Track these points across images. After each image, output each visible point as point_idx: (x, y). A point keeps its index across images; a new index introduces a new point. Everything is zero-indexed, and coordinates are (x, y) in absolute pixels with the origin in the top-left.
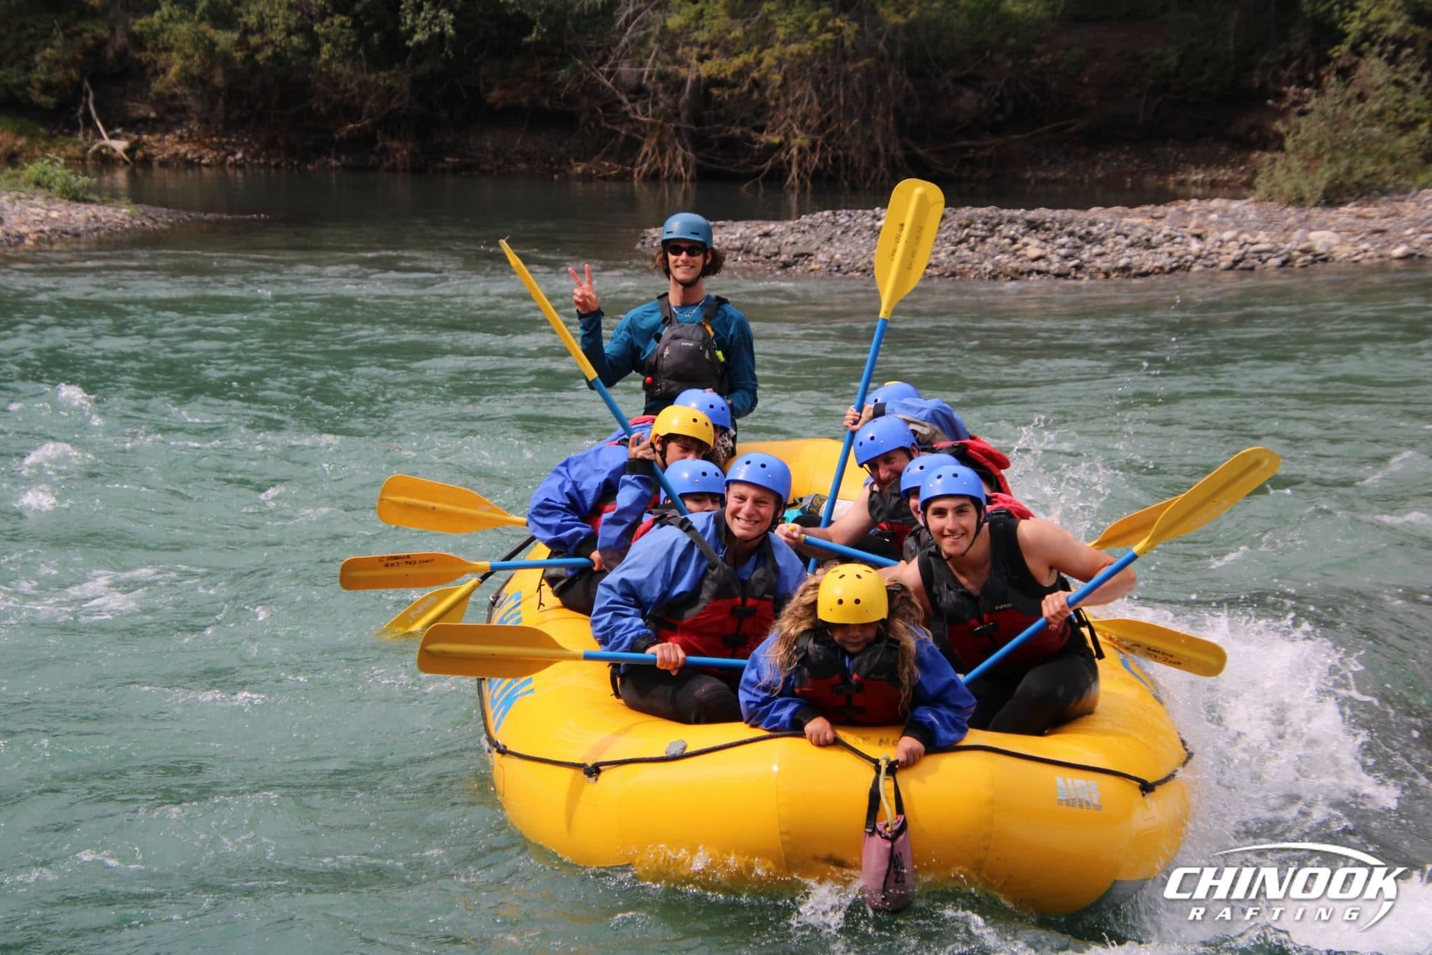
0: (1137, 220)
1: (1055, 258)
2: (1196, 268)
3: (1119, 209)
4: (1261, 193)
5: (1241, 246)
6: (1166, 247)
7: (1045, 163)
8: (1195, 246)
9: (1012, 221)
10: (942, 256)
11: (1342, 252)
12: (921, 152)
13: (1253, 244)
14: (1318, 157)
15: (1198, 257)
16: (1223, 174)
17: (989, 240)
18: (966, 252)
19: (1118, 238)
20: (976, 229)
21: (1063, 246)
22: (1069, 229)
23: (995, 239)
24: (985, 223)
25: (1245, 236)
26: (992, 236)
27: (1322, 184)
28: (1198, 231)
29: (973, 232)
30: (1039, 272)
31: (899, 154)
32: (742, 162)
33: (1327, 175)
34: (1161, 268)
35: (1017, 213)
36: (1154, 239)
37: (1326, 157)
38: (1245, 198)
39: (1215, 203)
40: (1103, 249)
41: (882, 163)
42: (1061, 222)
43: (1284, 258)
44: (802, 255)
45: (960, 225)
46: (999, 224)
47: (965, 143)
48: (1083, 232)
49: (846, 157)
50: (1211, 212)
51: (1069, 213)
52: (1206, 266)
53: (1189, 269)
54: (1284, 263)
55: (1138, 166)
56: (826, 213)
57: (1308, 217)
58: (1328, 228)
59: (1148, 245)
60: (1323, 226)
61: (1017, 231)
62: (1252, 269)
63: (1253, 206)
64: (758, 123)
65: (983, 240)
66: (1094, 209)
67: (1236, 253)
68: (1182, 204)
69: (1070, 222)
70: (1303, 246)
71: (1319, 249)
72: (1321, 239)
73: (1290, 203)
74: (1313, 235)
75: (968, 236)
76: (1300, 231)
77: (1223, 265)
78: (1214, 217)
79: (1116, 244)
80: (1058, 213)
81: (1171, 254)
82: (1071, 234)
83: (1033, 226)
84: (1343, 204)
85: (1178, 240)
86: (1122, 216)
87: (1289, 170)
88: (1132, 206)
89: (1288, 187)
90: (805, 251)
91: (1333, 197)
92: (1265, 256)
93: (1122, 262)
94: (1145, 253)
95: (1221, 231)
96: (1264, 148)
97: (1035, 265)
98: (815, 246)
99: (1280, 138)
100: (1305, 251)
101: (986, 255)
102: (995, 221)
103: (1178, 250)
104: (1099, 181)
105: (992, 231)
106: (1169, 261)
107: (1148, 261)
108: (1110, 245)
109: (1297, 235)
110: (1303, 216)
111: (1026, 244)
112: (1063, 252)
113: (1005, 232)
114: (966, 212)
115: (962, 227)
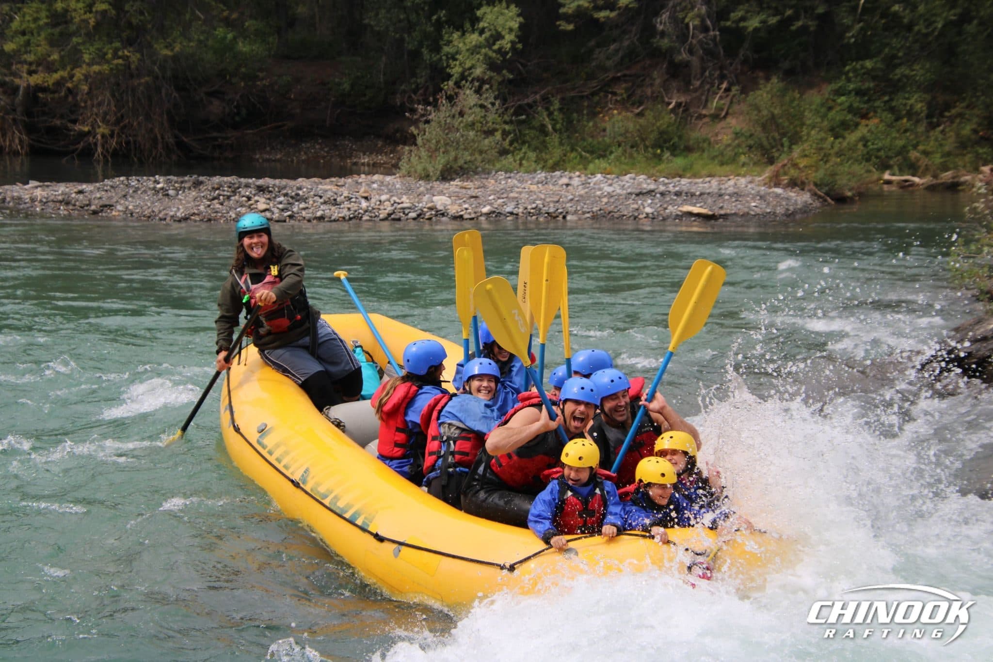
0: (328, 187)
1: (276, 210)
2: (365, 218)
3: (316, 180)
4: (404, 171)
5: (392, 205)
6: (346, 204)
7: (268, 149)
8: (364, 204)
9: (247, 186)
10: (202, 208)
11: (453, 210)
12: (185, 140)
13: (399, 204)
14: (437, 150)
15: (366, 211)
16: (381, 159)
17: (233, 198)
18: (218, 206)
19: (317, 198)
20: (224, 191)
21: (281, 203)
22: (284, 191)
23: (237, 197)
24: (230, 187)
25: (395, 198)
26: (235, 195)
27: (440, 167)
28: (365, 195)
29: (222, 193)
31: (171, 140)
32: (62, 143)
33: (443, 161)
34: (344, 218)
35: (250, 181)
36: (338, 199)
37: (441, 150)
38: (394, 174)
39: (376, 177)
40: (307, 205)
41: (160, 146)
42: (279, 187)
43: (419, 212)
44: (106, 206)
45: (213, 188)
46: (239, 188)
47: (215, 134)
48: (293, 194)
49: (135, 142)
50: (373, 183)
51: (284, 182)
52: (371, 217)
53: (360, 219)
54: (419, 215)
55: (327, 152)
56: (122, 178)
57: (432, 187)
58: (444, 194)
59: (335, 203)
60: (441, 193)
61: (251, 192)
62: (399, 220)
63: (398, 180)
64: (73, 117)
65: (229, 198)
66: (300, 179)
67: (390, 209)
68: (356, 177)
69: (285, 187)
70: (430, 205)
71: (440, 207)
72: (441, 201)
73: (421, 178)
74: (435, 198)
75: (219, 195)
76: (427, 196)
77: (382, 216)
78: (375, 186)
79: (314, 202)
80: (277, 182)
81: (349, 209)
82: (286, 195)
83: (261, 189)
84: (453, 179)
85: (353, 200)
86: (317, 184)
87: (420, 157)
88: (324, 178)
89: (419, 168)
90: (107, 203)
91: (446, 175)
92: (407, 211)
93: (319, 214)
94: (333, 208)
95: (380, 195)
96: (405, 144)
98: (115, 200)
99: (414, 137)
100: (431, 209)
101: (231, 208)
102: (237, 186)
103: (353, 206)
104: (303, 161)
105: (234, 192)
106: (348, 213)
107: (336, 213)
108: (311, 202)
109: (426, 198)
110: (429, 187)
111: (257, 201)
112: (281, 206)
113: (243, 193)
114: (217, 179)
115: (214, 189)
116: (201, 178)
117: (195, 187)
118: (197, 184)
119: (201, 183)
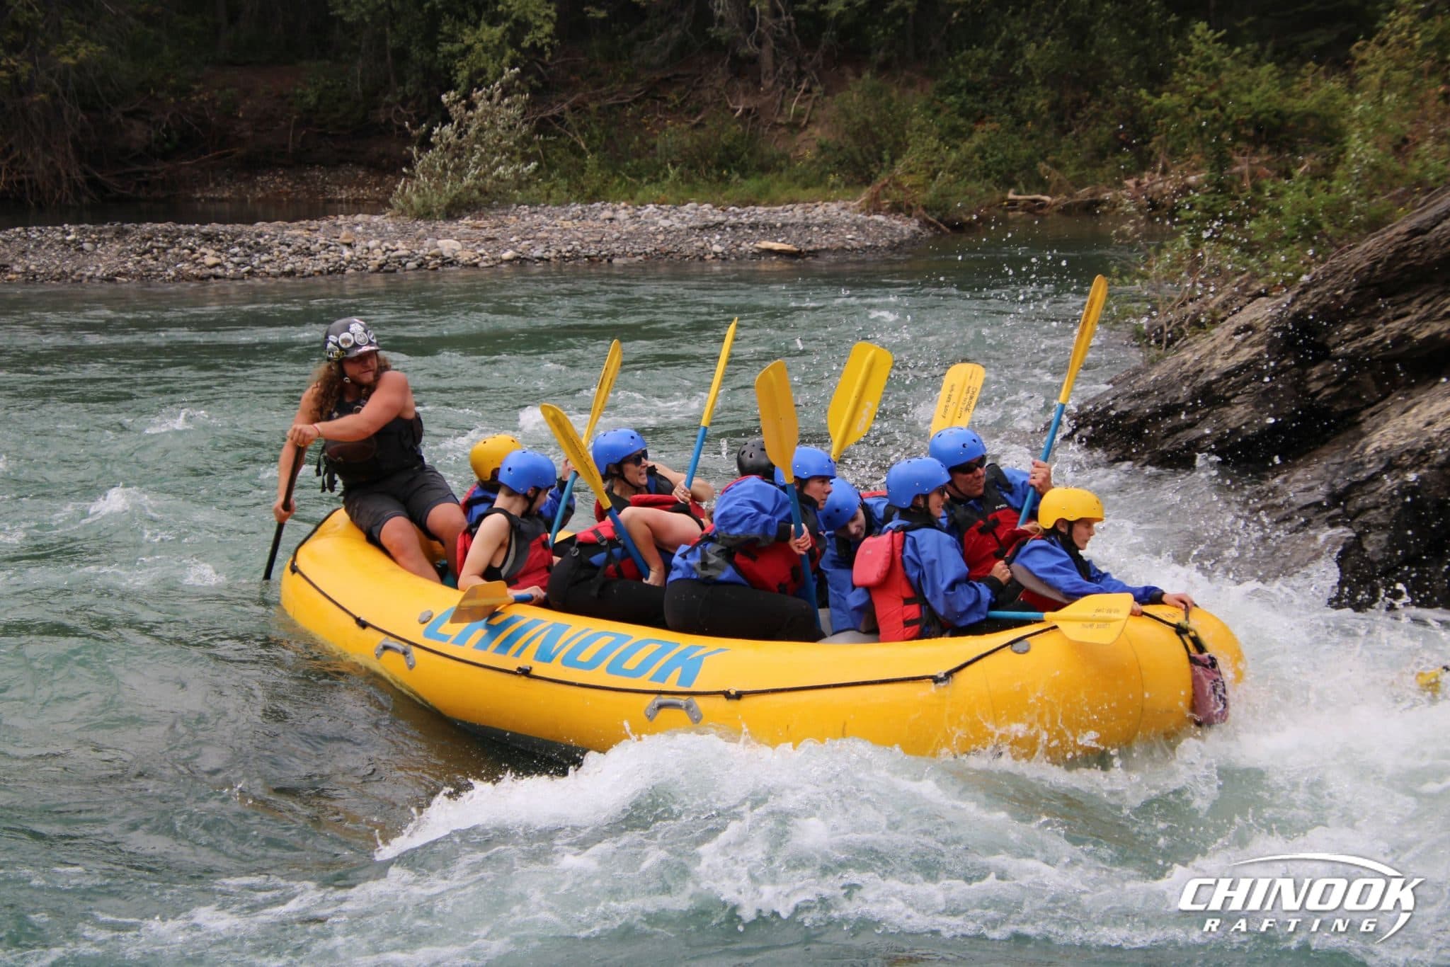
0: (297, 232)
1: (230, 265)
2: (349, 271)
3: (280, 223)
4: (396, 209)
5: (384, 253)
6: (324, 254)
7: (212, 185)
8: (347, 253)
9: (190, 234)
10: (130, 265)
11: (465, 256)
12: (99, 176)
13: (393, 251)
15: (350, 262)
16: (364, 193)
17: (171, 251)
18: (151, 262)
19: (283, 248)
20: (158, 241)
21: (235, 255)
22: (240, 240)
23: (176, 250)
24: (165, 236)
25: (387, 244)
26: (173, 247)
27: (446, 201)
28: (348, 241)
29: (155, 244)
30: (216, 277)
31: (80, 178)
33: (450, 192)
34: (321, 272)
35: (193, 227)
36: (312, 248)
38: (384, 213)
39: (359, 218)
40: (270, 257)
41: (65, 185)
42: (232, 234)
43: (419, 261)
45: (143, 238)
46: (178, 237)
47: (139, 168)
48: (252, 243)
49: (30, 181)
50: (357, 225)
51: (238, 227)
52: (357, 269)
53: (343, 272)
54: (420, 266)
55: (292, 187)
56: (18, 229)
57: (434, 228)
58: (451, 237)
59: (309, 253)
60: (448, 235)
61: (194, 243)
62: (394, 271)
63: (390, 220)
65: (165, 250)
66: (259, 224)
67: (381, 258)
68: (332, 219)
70: (433, 251)
71: (447, 254)
72: (448, 246)
73: (420, 217)
74: (440, 243)
75: (152, 247)
76: (429, 240)
77: (371, 268)
78: (359, 229)
79: (280, 252)
80: (229, 227)
81: (327, 260)
82: (241, 245)
83: (208, 238)
84: (461, 217)
85: (332, 248)
86: (283, 229)
88: (291, 221)
89: (417, 203)
91: (453, 212)
92: (403, 261)
93: (288, 268)
94: (306, 260)
95: (367, 241)
97: (213, 271)
98: (10, 258)
100: (435, 256)
102: (175, 234)
103: (333, 257)
104: (260, 200)
105: (172, 244)
106: (326, 266)
107: (310, 265)
108: (276, 253)
109: (428, 243)
110: (430, 228)
111: (204, 254)
112: (236, 260)
113: (184, 244)
114: (147, 227)
115: (145, 240)
116: (126, 226)
117: (118, 238)
118: (121, 234)
119: (127, 232)
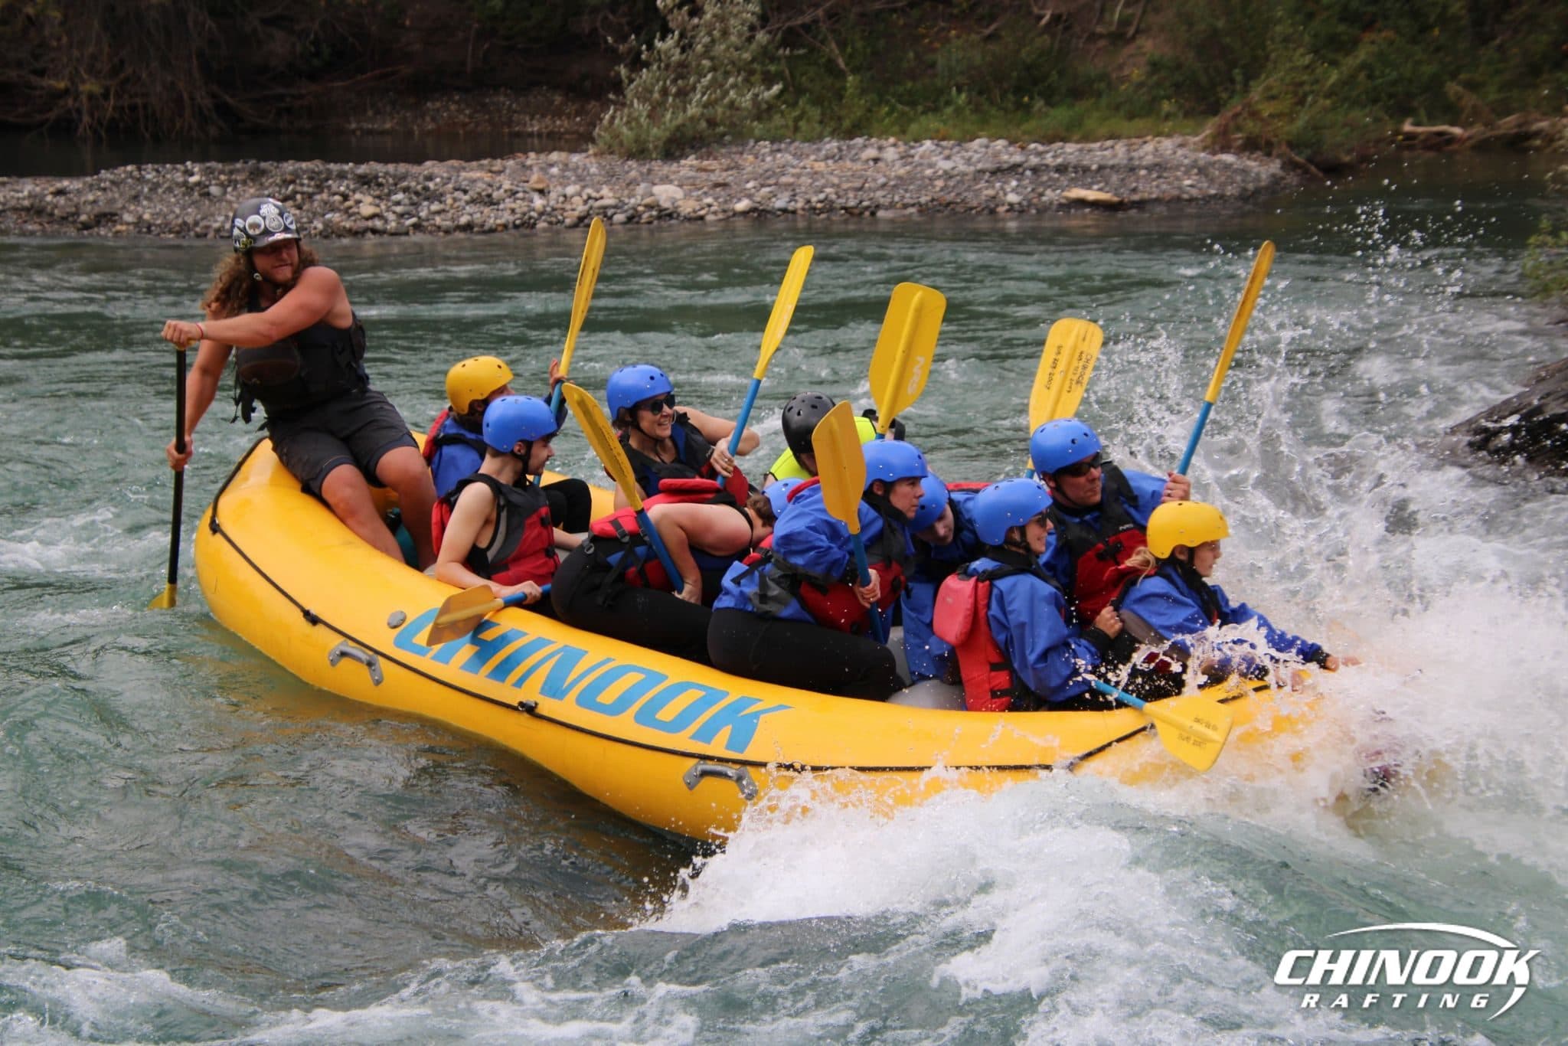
0: (476, 174)
1: (391, 216)
2: (541, 225)
3: (455, 163)
4: (600, 145)
5: (586, 202)
6: (509, 203)
7: (370, 113)
8: (538, 202)
9: (342, 176)
11: (688, 207)
12: (230, 100)
13: (597, 199)
15: (542, 214)
16: (561, 124)
17: (318, 197)
19: (458, 194)
20: (302, 185)
21: (398, 203)
22: (405, 184)
23: (325, 196)
24: (311, 179)
25: (589, 191)
26: (321, 192)
27: (664, 136)
28: (540, 186)
29: (299, 188)
30: (374, 231)
31: (207, 102)
32: (22, 110)
33: (670, 124)
34: (505, 226)
35: (347, 167)
36: (495, 195)
38: (585, 150)
39: (555, 156)
40: (442, 206)
41: (188, 112)
42: (394, 177)
43: (630, 213)
44: (105, 215)
45: (284, 181)
46: (327, 180)
47: (280, 90)
48: (419, 187)
49: (145, 106)
50: (551, 165)
51: (402, 168)
52: (551, 223)
53: (533, 226)
54: (630, 219)
55: (470, 116)
56: (129, 168)
57: (650, 171)
58: (671, 182)
59: (490, 202)
60: (666, 180)
61: (348, 187)
63: (593, 159)
64: (38, 66)
65: (311, 196)
66: (428, 163)
67: (581, 209)
68: (521, 157)
69: (404, 178)
70: (648, 201)
71: (665, 204)
72: (666, 194)
73: (631, 156)
74: (656, 189)
75: (295, 192)
76: (643, 185)
77: (568, 221)
78: (555, 170)
79: (455, 200)
80: (391, 167)
81: (513, 211)
82: (406, 190)
83: (365, 181)
84: (684, 156)
85: (520, 195)
86: (458, 170)
89: (628, 138)
90: (107, 210)
91: (673, 150)
92: (609, 212)
93: (464, 220)
94: (486, 210)
95: (564, 186)
97: (370, 223)
98: (119, 205)
100: (649, 207)
101: (315, 214)
102: (323, 176)
103: (520, 206)
105: (320, 188)
106: (511, 218)
107: (491, 217)
108: (449, 201)
109: (641, 189)
110: (644, 170)
111: (358, 202)
112: (399, 209)
113: (334, 188)
114: (289, 166)
115: (286, 183)
116: (263, 165)
117: (252, 180)
118: (256, 175)
119: (264, 173)
